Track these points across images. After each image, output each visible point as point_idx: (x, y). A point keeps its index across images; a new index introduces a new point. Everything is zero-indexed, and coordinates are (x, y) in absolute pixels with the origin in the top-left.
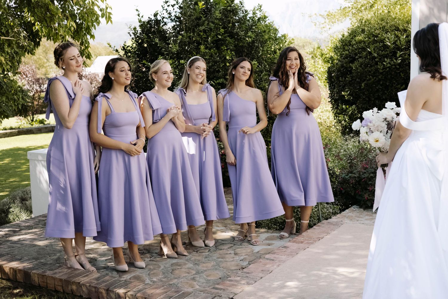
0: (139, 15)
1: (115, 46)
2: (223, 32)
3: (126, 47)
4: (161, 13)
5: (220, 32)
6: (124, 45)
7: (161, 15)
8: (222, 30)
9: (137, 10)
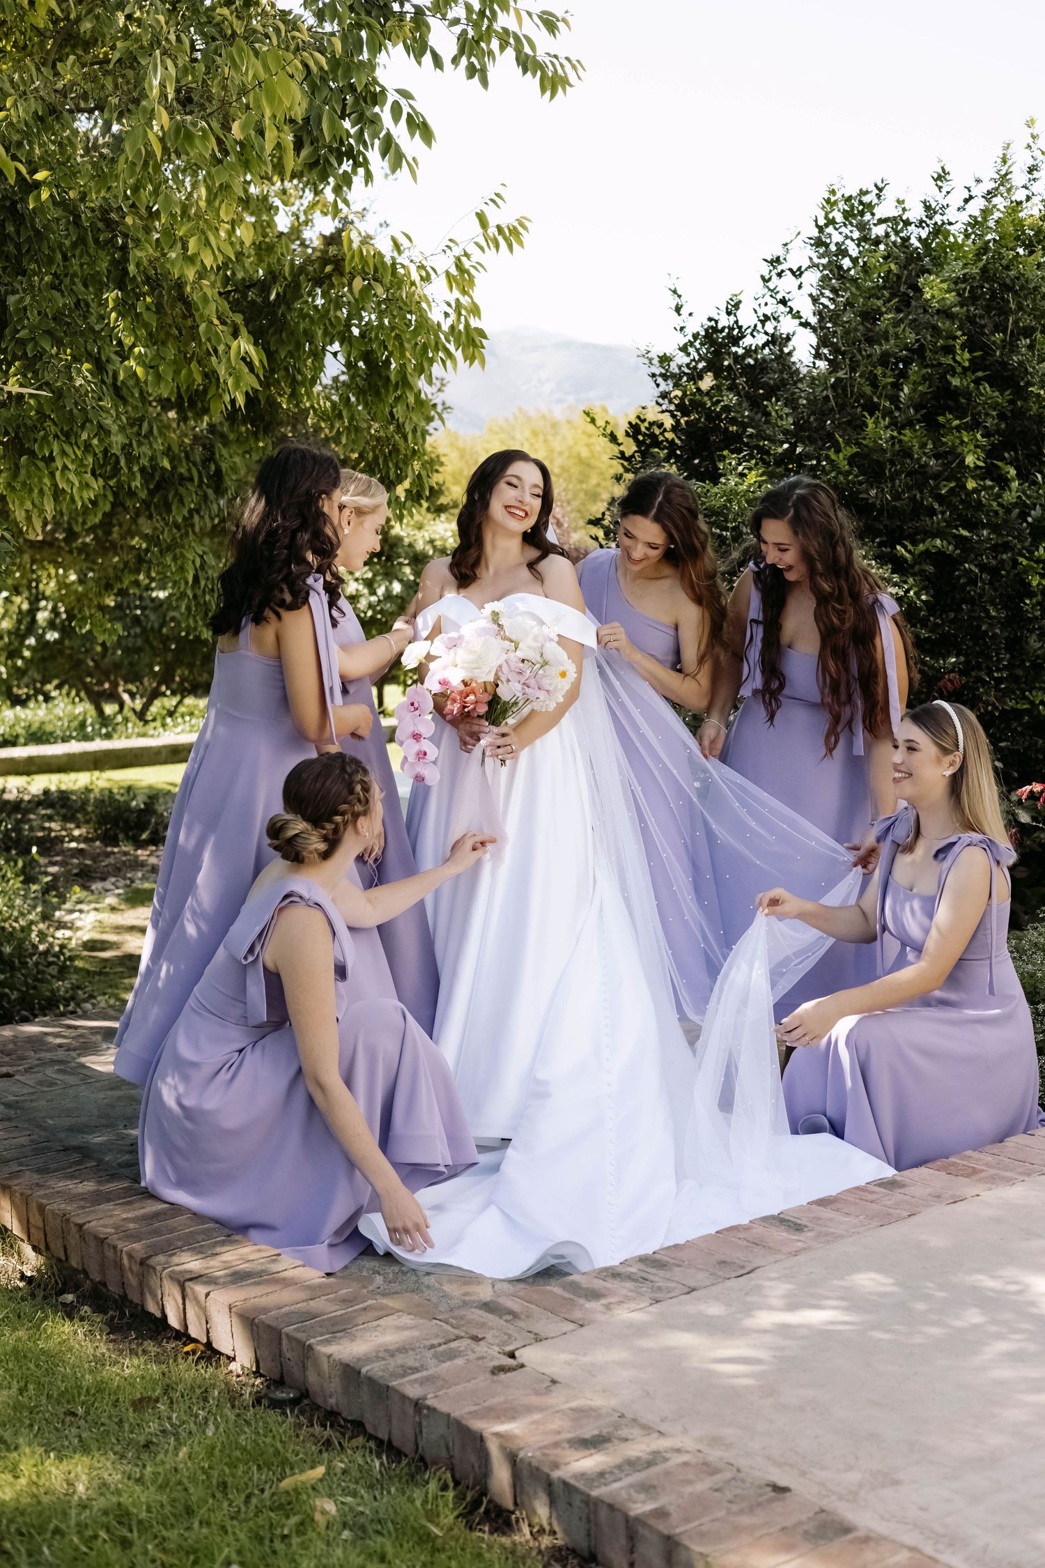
0: (678, 309)
1: (607, 422)
2: (967, 364)
3: (646, 424)
4: (760, 301)
5: (955, 361)
6: (638, 417)
7: (757, 308)
8: (964, 357)
9: (675, 292)
